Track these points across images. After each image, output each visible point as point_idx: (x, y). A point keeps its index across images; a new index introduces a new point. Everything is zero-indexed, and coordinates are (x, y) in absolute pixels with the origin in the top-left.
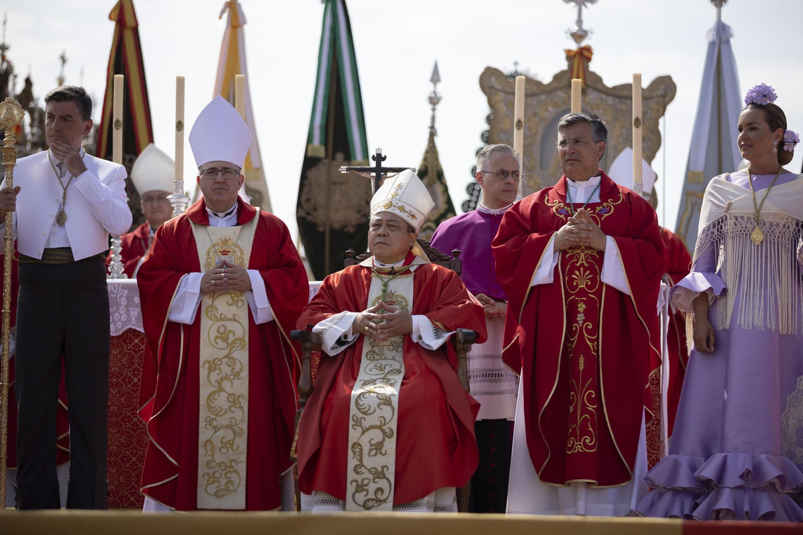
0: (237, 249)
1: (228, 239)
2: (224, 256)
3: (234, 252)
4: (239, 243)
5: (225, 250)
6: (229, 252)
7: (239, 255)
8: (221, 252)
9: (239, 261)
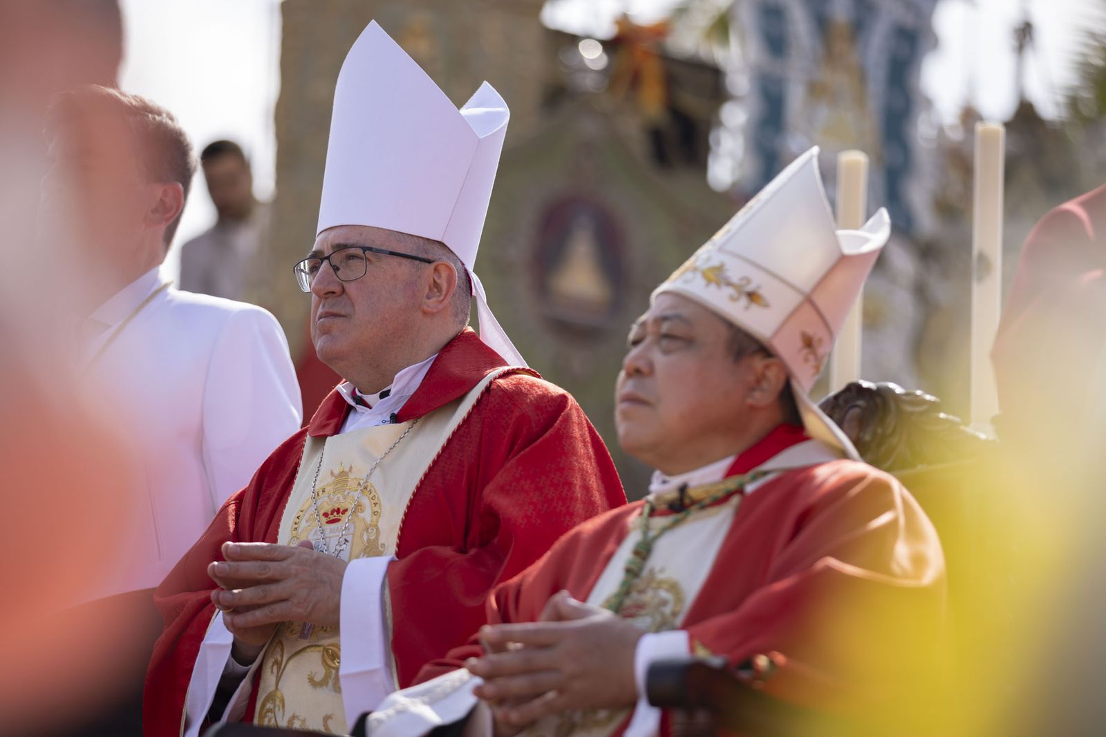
0: (366, 502)
1: (347, 469)
2: (332, 526)
3: (359, 507)
4: (376, 481)
5: (336, 506)
6: (346, 510)
7: (368, 520)
8: (326, 515)
9: (365, 537)
